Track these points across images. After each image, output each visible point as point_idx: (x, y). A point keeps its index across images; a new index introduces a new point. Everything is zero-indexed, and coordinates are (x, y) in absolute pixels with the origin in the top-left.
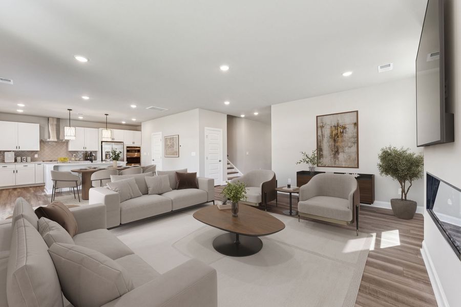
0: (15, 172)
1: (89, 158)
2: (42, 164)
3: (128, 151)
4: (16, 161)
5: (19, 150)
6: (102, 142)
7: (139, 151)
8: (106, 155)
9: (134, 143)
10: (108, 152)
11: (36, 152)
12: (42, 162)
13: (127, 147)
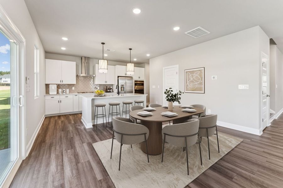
0: (60, 102)
1: (109, 91)
2: (78, 95)
3: (136, 84)
4: (58, 93)
5: (62, 83)
6: (118, 77)
7: (143, 84)
8: (121, 87)
9: (139, 78)
10: (122, 85)
11: (73, 85)
12: (77, 94)
13: (135, 81)
